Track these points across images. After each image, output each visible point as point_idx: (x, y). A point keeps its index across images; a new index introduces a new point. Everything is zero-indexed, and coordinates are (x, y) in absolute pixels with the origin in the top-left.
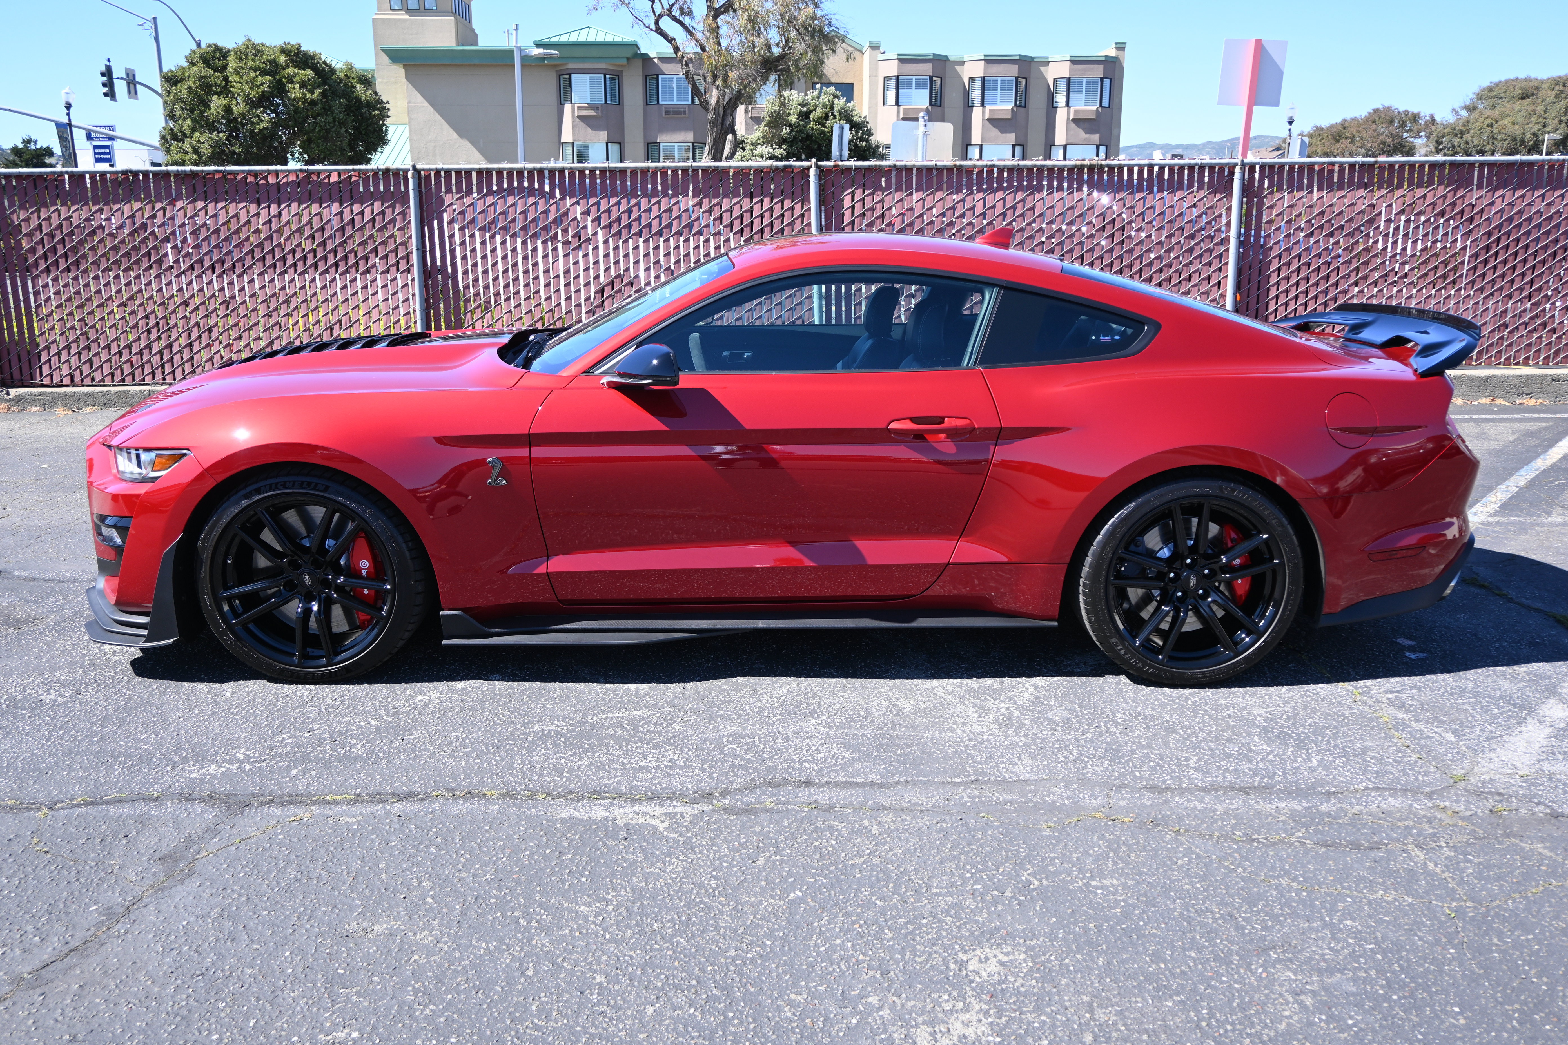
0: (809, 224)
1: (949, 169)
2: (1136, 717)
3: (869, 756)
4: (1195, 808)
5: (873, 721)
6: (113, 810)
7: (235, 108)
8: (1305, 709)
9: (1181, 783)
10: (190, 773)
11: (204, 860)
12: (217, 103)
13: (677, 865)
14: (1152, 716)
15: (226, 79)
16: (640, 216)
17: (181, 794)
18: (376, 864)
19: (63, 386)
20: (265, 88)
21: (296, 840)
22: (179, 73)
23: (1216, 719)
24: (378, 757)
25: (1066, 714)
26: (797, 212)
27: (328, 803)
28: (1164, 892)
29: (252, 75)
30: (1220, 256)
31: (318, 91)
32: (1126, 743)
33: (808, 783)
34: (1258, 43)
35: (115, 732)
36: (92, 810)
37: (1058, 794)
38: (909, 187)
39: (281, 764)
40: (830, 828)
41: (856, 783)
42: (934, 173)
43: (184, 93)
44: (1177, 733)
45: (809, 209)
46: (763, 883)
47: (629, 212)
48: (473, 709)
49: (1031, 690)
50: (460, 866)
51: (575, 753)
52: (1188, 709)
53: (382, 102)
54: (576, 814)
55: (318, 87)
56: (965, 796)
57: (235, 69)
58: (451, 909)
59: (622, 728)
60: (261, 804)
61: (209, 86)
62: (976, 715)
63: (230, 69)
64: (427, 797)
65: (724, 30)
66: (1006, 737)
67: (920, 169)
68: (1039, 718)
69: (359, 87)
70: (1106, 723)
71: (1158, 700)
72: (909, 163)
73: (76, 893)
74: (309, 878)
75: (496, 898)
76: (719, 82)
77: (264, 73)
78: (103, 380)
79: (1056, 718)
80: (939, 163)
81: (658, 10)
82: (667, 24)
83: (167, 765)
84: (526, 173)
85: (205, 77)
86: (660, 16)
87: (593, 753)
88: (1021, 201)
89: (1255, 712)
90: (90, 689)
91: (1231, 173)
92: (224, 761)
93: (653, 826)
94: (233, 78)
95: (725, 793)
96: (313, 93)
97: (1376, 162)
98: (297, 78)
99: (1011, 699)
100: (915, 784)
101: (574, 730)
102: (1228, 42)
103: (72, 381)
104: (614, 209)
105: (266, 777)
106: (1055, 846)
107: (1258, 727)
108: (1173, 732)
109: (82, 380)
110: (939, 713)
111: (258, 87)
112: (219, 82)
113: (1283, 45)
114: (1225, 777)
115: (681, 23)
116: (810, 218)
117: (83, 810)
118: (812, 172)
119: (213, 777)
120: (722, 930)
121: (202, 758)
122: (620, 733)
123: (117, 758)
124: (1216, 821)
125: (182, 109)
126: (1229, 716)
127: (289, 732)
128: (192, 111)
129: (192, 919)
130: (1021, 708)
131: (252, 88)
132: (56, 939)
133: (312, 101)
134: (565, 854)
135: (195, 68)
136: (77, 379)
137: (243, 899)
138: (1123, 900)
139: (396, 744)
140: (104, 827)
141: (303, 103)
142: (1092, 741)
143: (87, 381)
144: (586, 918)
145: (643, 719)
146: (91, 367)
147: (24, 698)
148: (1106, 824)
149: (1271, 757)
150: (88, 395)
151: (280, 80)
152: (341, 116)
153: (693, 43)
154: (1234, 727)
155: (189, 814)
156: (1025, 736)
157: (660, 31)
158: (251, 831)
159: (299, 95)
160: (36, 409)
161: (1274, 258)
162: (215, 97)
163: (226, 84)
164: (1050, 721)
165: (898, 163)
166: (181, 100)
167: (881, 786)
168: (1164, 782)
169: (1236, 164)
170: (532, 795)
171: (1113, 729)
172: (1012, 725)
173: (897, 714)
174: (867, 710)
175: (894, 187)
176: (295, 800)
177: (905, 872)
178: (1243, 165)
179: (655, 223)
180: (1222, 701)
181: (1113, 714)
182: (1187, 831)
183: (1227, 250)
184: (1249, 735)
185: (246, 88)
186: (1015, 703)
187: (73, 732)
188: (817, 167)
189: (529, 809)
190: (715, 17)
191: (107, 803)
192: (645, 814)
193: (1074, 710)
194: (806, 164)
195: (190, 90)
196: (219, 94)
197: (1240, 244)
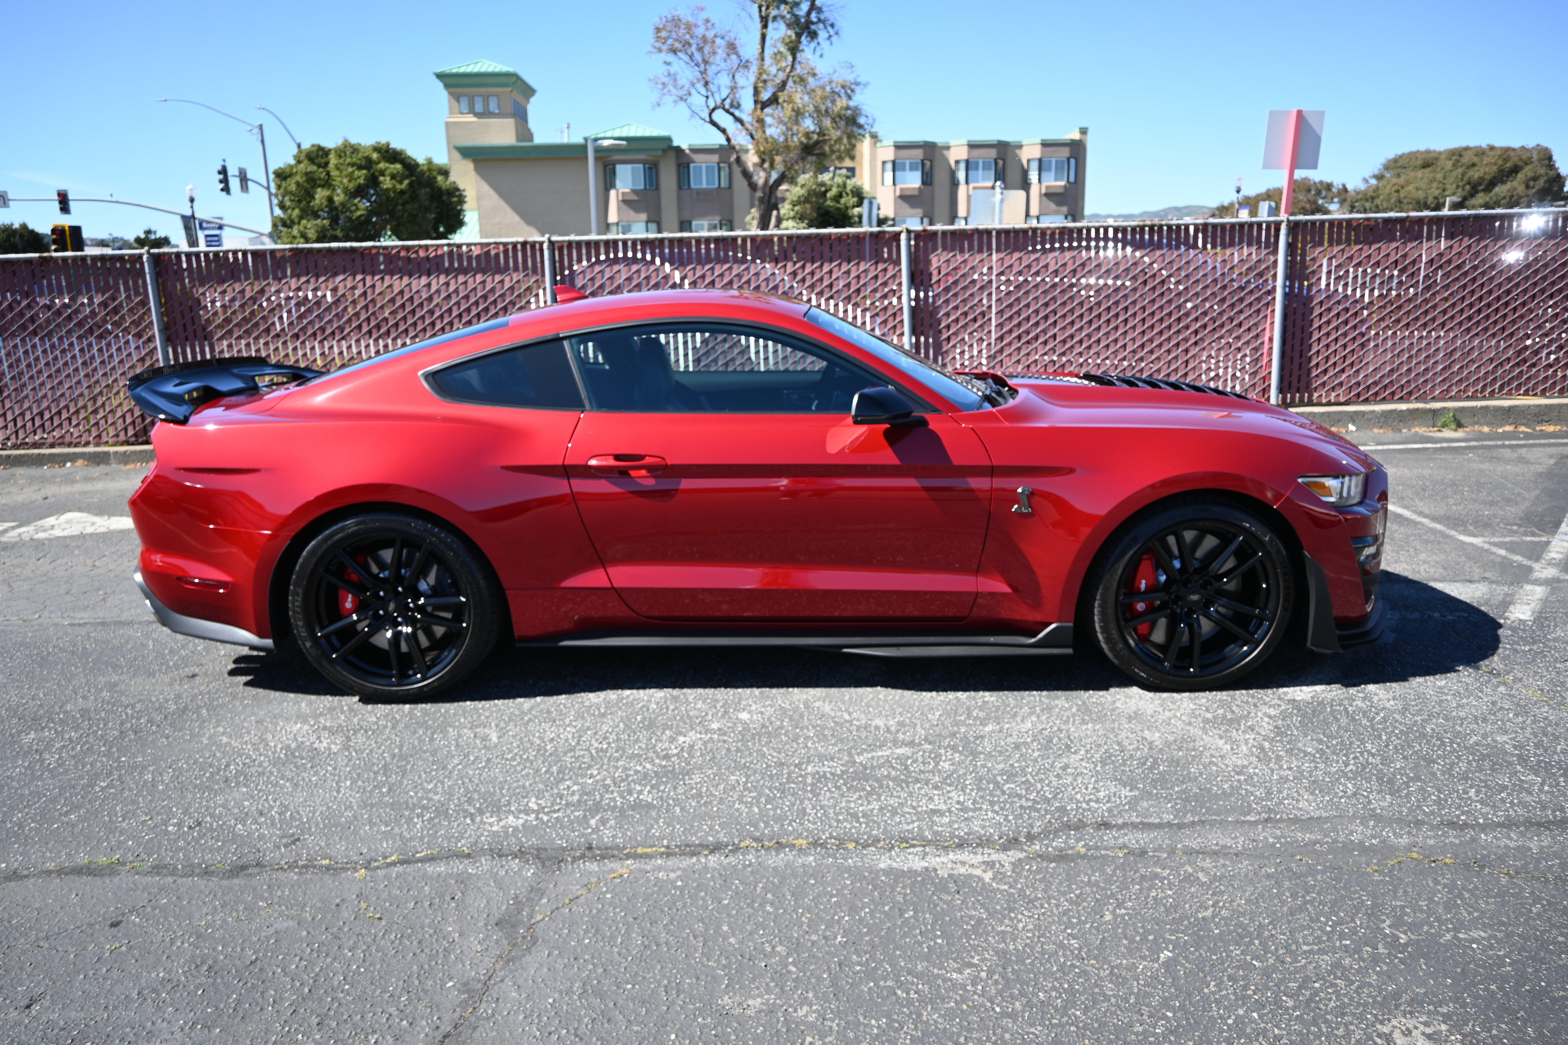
3: (1150, 794)
4: (1507, 847)
5: (1132, 756)
6: (430, 868)
7: (336, 199)
8: (1545, 735)
9: (1476, 819)
10: (491, 825)
11: (542, 925)
12: (321, 195)
13: (1024, 921)
14: (1401, 745)
15: (328, 173)
17: (491, 850)
18: (719, 927)
20: (362, 181)
21: (625, 899)
24: (669, 805)
25: (1316, 745)
26: (890, 274)
27: (641, 856)
28: (1542, 945)
29: (350, 169)
30: (1267, 304)
31: (406, 182)
32: (1394, 775)
33: (1106, 825)
34: (1300, 113)
35: (401, 782)
36: (410, 869)
37: (1358, 833)
38: (990, 248)
39: (577, 814)
40: (1156, 876)
41: (1153, 824)
42: (1012, 235)
43: (293, 187)
44: (1438, 764)
45: (900, 270)
46: (1125, 942)
47: (740, 276)
48: (738, 750)
49: (1266, 719)
50: (805, 927)
51: (860, 797)
53: (459, 190)
54: (894, 865)
55: (406, 178)
56: (1267, 835)
57: (336, 165)
58: (819, 979)
59: (893, 768)
60: (575, 859)
61: (313, 180)
62: (1229, 747)
63: (331, 166)
64: (736, 849)
65: (769, 120)
66: (1272, 771)
68: (1292, 749)
69: (440, 178)
70: (1361, 754)
73: (426, 966)
74: (658, 945)
75: (859, 964)
76: (766, 165)
77: (360, 168)
79: (1310, 750)
80: (1014, 227)
81: (712, 106)
82: (720, 117)
83: (465, 818)
85: (310, 172)
86: (713, 110)
87: (879, 796)
89: (1499, 739)
90: (359, 736)
91: (1277, 230)
92: (520, 812)
93: (978, 877)
94: (334, 173)
95: (1031, 838)
96: (401, 184)
97: (1408, 217)
98: (388, 171)
99: (1251, 729)
100: (1212, 823)
101: (847, 771)
102: (1272, 113)
104: (727, 274)
105: (567, 827)
106: (1395, 892)
107: (1512, 755)
110: (1190, 745)
111: (355, 180)
112: (322, 177)
113: (1321, 114)
114: (1516, 811)
115: (732, 114)
116: (901, 277)
117: (400, 869)
118: (903, 237)
119: (516, 829)
120: (1113, 1000)
121: (497, 810)
122: (893, 773)
123: (413, 810)
124: (1538, 861)
125: (291, 201)
126: (1477, 744)
127: (570, 779)
128: (300, 201)
129: (556, 995)
130: (1268, 739)
131: (350, 181)
132: (424, 1023)
133: (401, 190)
134: (906, 911)
135: (302, 165)
137: (600, 970)
138: (1505, 956)
139: (680, 790)
140: (427, 888)
141: (394, 193)
144: (963, 987)
147: (299, 746)
148: (1430, 867)
149: (1546, 788)
151: (374, 173)
152: (427, 203)
153: (744, 132)
154: (1488, 755)
155: (507, 872)
156: (1289, 769)
157: (713, 123)
158: (576, 890)
159: (390, 186)
161: (1316, 304)
162: (319, 190)
163: (328, 178)
164: (1305, 752)
165: (981, 227)
166: (291, 193)
167: (1180, 826)
168: (1458, 817)
169: (1282, 222)
170: (841, 845)
171: (1372, 760)
172: (1271, 759)
173: (1151, 748)
174: (1119, 744)
175: (976, 248)
176: (607, 853)
177: (1261, 926)
178: (1288, 222)
180: (1459, 728)
182: (1517, 873)
183: (1274, 299)
184: (1509, 763)
185: (345, 181)
186: (1259, 734)
187: (360, 783)
188: (908, 232)
189: (845, 859)
190: (762, 109)
191: (421, 860)
192: (963, 863)
193: (1322, 740)
194: (898, 229)
195: (298, 183)
196: (323, 186)
197: (1286, 296)
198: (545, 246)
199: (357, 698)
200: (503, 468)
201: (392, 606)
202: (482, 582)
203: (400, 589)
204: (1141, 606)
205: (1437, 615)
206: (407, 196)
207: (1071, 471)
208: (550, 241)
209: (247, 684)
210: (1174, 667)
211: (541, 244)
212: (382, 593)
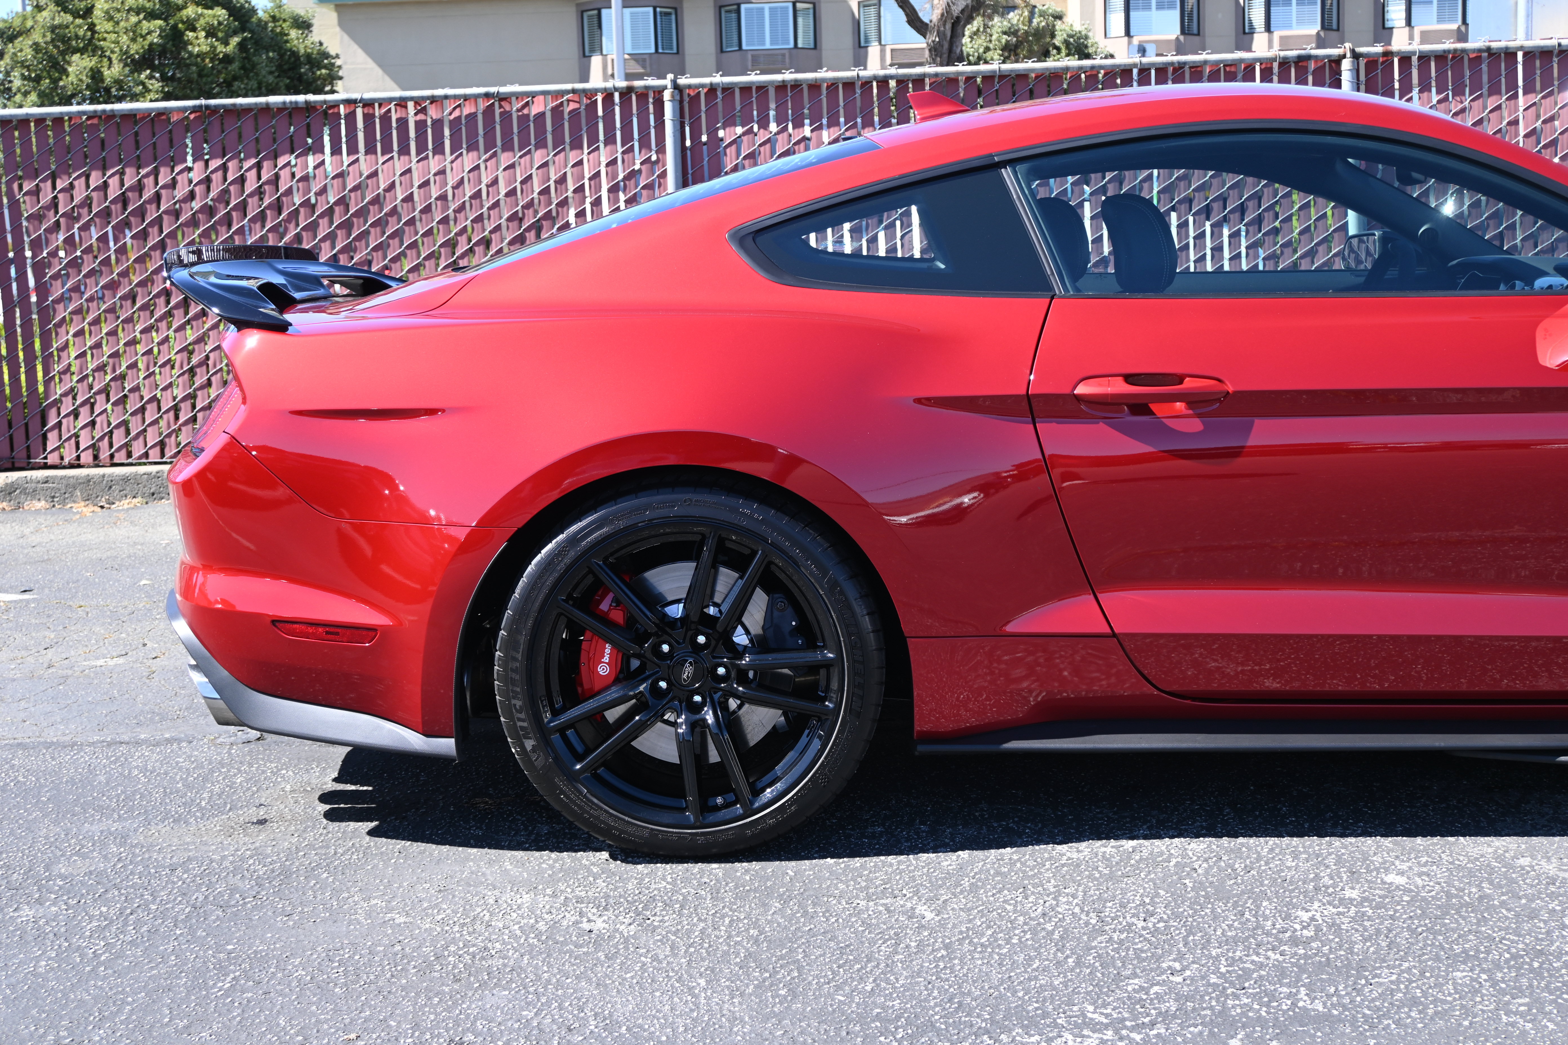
7: (106, 73)
15: (92, 27)
19: (79, 466)
20: (155, 38)
22: (17, 23)
29: (134, 19)
31: (235, 40)
38: (1512, 85)
42: (1557, 58)
43: (28, 53)
53: (326, 55)
55: (235, 33)
57: (107, 12)
61: (65, 40)
63: (98, 13)
67: (1529, 54)
69: (294, 34)
72: (1512, 44)
77: (151, 15)
78: (146, 455)
85: (60, 26)
94: (103, 26)
96: (226, 44)
98: (202, 22)
103: (96, 457)
109: (112, 456)
111: (144, 37)
112: (81, 33)
118: (1346, 64)
125: (24, 77)
127: (1135, 975)
128: (38, 80)
131: (134, 40)
133: (226, 56)
135: (45, 13)
136: (104, 455)
141: (212, 60)
143: (120, 457)
146: (128, 432)
147: (553, 928)
150: (126, 479)
151: (175, 27)
152: (271, 79)
159: (205, 48)
160: (42, 504)
162: (76, 57)
163: (92, 37)
166: (23, 64)
175: (1486, 85)
185: (124, 39)
187: (723, 981)
188: (1356, 56)
194: (1335, 52)
195: (36, 47)
196: (82, 51)
198: (667, 95)
199: (605, 855)
200: (918, 401)
201: (688, 671)
202: (866, 623)
203: (701, 639)
206: (235, 66)
208: (676, 86)
209: (372, 833)
211: (659, 91)
212: (665, 648)
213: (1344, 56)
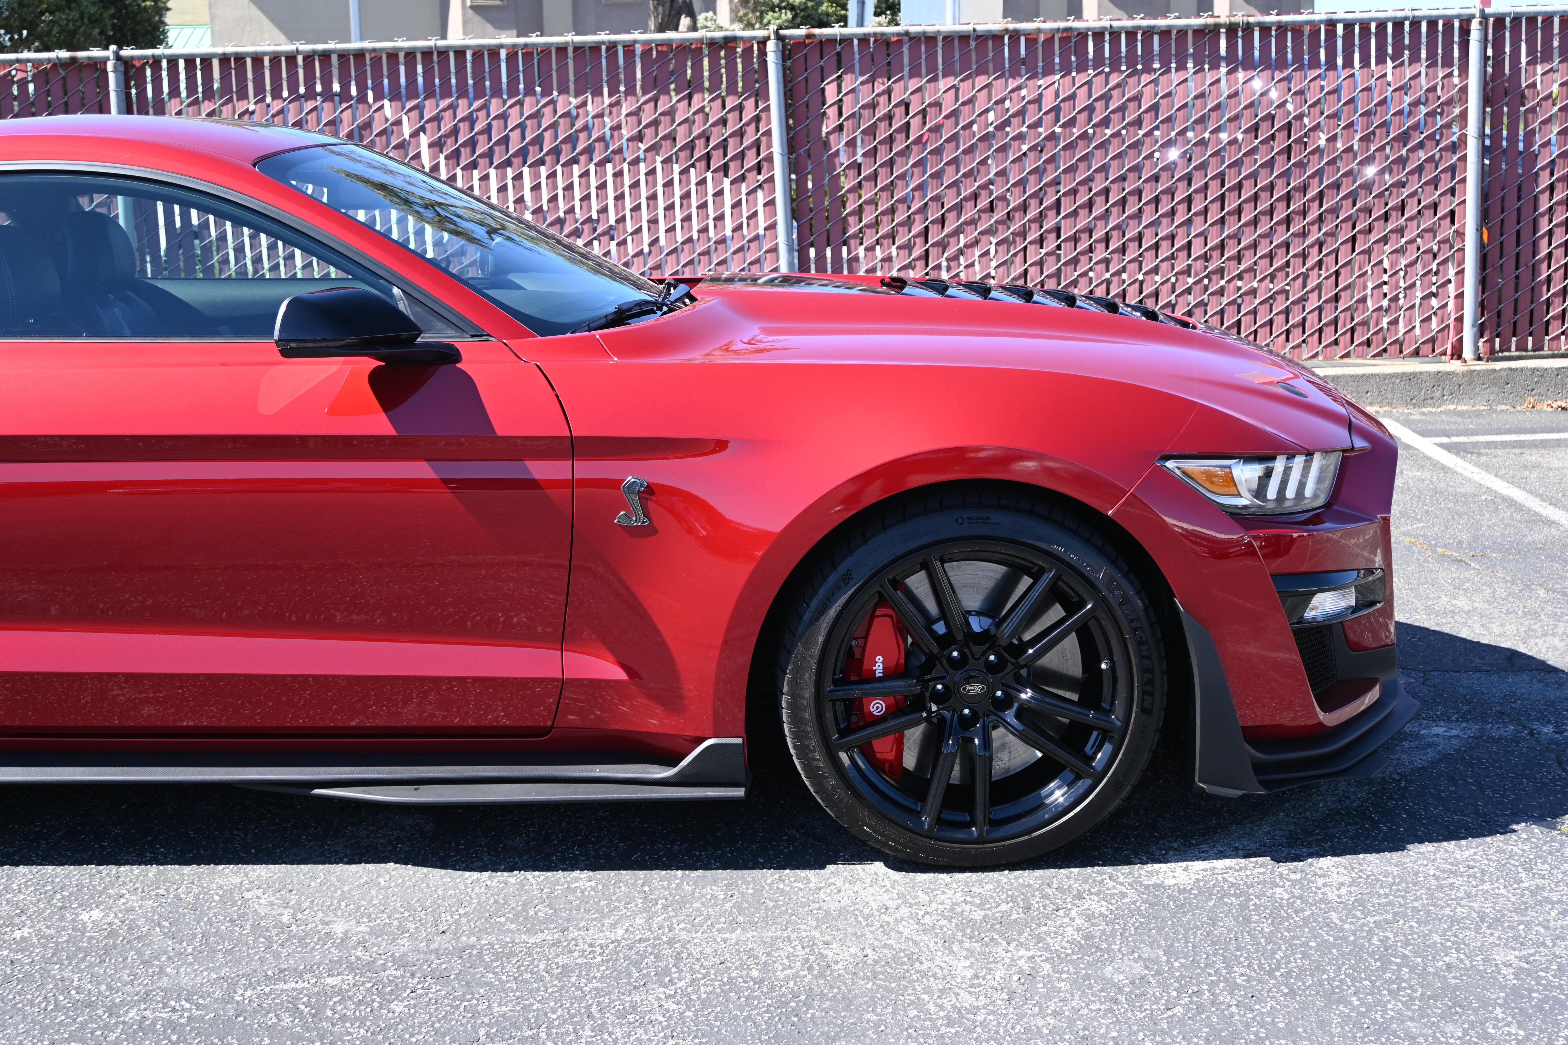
0: (768, 133)
1: (997, 38)
2: (1270, 973)
5: (772, 989)
14: (1302, 970)
16: (489, 126)
23: (1424, 974)
25: (1139, 969)
26: (748, 115)
30: (1452, 169)
32: (1247, 1026)
38: (932, 68)
42: (973, 44)
45: (767, 109)
47: (471, 120)
48: (28, 978)
52: (1372, 955)
59: (295, 1011)
62: (969, 974)
67: (948, 38)
68: (1087, 977)
70: (1213, 985)
71: (1315, 937)
72: (930, 29)
79: (1119, 977)
80: (979, 28)
84: (300, 59)
88: (1118, 85)
89: (1499, 957)
91: (1465, 32)
99: (1039, 939)
101: (202, 1017)
104: (448, 115)
107: (1502, 987)
108: (1339, 1002)
110: (901, 970)
116: (769, 122)
118: (771, 46)
122: (287, 1020)
126: (1449, 967)
130: (1057, 959)
142: (1182, 1021)
145: (340, 992)
154: (1456, 988)
156: (1056, 1014)
161: (1543, 168)
164: (1107, 983)
169: (1473, 16)
171: (1225, 997)
172: (1034, 993)
173: (821, 975)
174: (765, 967)
175: (907, 69)
178: (1484, 17)
179: (515, 136)
180: (1436, 938)
181: (1229, 967)
183: (1464, 158)
184: (1485, 1003)
186: (1047, 949)
188: (780, 38)
193: (1156, 961)
194: (761, 33)
197: (1484, 151)
198: (110, 66)
204: (877, 707)
205: (1548, 729)
207: (721, 445)
208: (118, 58)
210: (940, 821)
213: (768, 38)
